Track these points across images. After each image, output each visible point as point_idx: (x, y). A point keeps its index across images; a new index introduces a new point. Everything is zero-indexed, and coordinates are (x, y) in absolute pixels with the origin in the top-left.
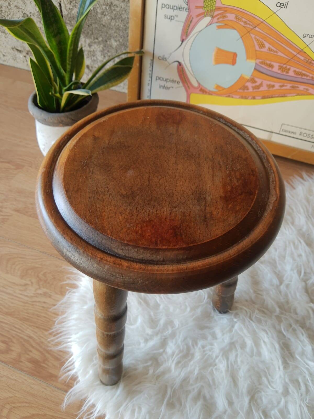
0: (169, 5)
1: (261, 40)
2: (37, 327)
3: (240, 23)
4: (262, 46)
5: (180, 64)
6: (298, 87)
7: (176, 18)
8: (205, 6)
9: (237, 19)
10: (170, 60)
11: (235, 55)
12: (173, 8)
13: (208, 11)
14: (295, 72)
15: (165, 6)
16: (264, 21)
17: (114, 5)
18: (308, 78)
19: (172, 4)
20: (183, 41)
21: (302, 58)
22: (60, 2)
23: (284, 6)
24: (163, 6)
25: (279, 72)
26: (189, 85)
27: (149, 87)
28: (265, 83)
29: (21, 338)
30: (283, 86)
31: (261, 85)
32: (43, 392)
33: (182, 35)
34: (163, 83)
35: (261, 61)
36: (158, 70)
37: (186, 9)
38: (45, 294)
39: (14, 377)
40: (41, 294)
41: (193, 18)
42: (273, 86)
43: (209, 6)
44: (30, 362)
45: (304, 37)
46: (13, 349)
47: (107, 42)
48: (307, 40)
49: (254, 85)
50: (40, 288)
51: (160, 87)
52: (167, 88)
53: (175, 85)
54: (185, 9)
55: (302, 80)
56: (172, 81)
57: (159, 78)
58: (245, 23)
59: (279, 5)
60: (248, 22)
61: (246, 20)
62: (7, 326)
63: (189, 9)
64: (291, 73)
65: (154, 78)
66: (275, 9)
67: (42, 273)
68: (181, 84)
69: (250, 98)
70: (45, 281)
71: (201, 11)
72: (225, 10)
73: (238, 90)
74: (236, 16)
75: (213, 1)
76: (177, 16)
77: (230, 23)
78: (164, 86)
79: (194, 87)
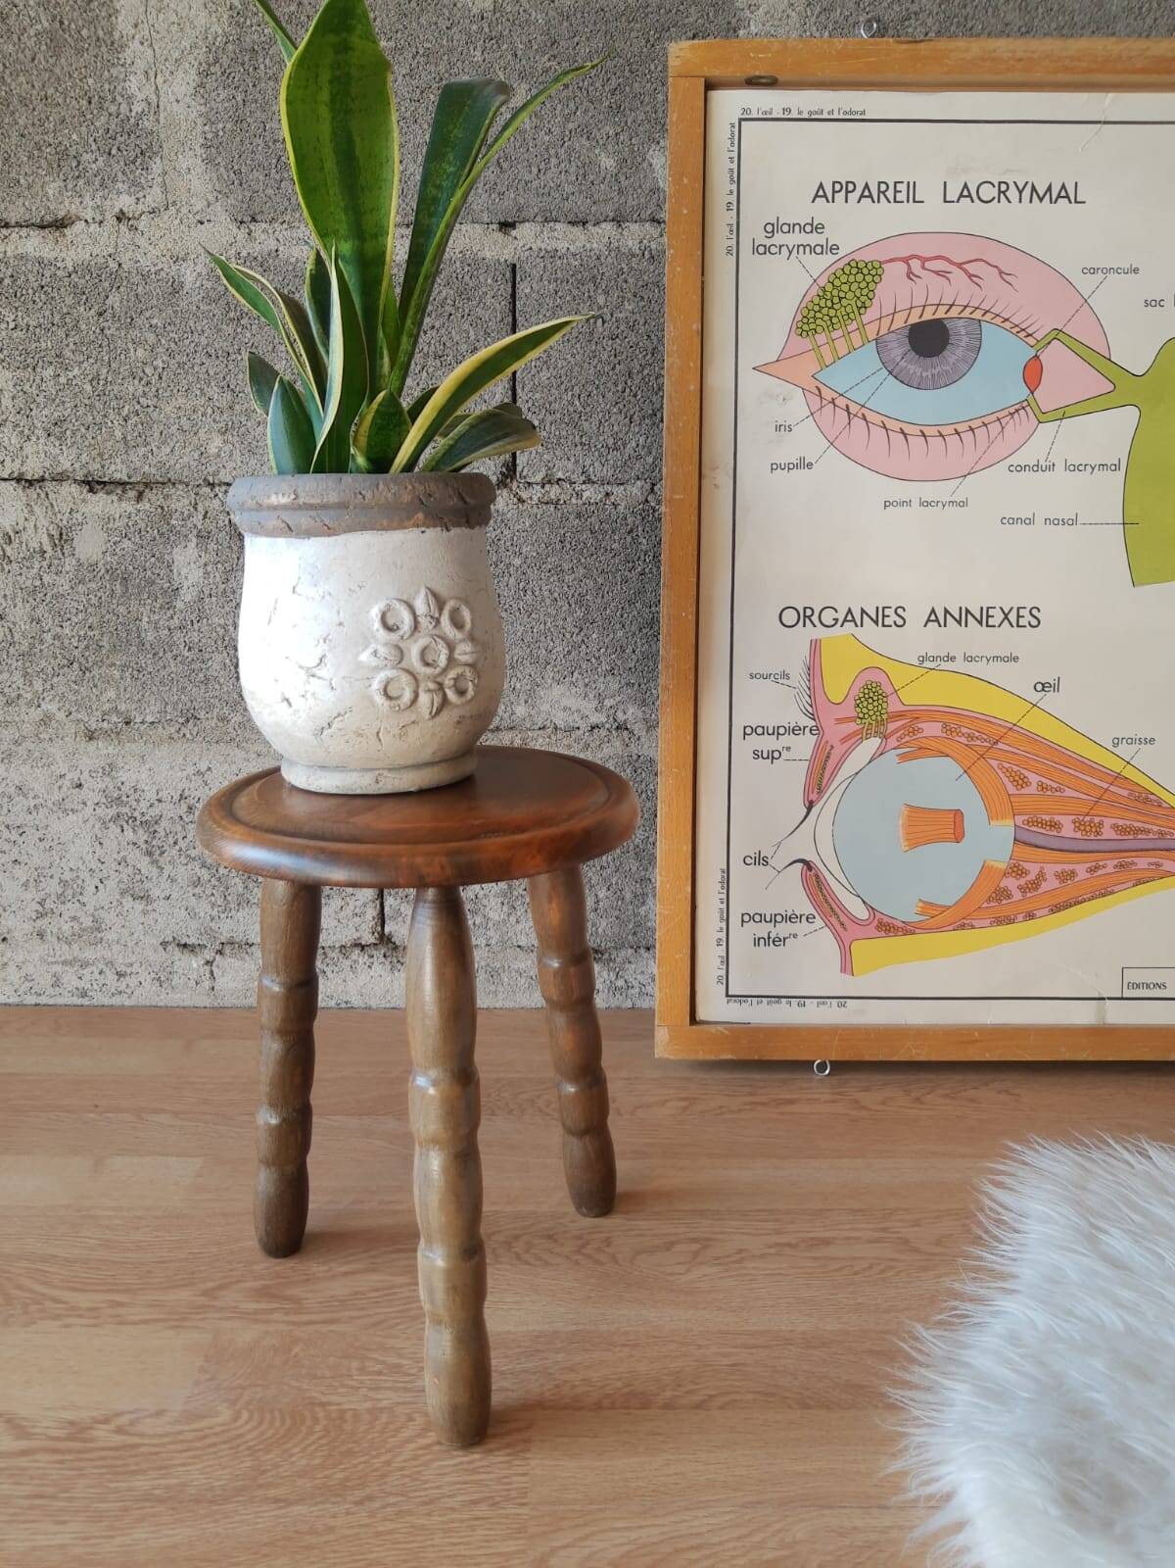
0: (763, 728)
1: (1015, 768)
3: (957, 738)
4: (1021, 782)
5: (808, 865)
6: (1133, 863)
7: (785, 754)
8: (861, 715)
9: (949, 733)
10: (778, 861)
11: (958, 814)
12: (776, 732)
13: (869, 724)
14: (1115, 827)
15: (754, 730)
16: (1015, 725)
18: (1151, 836)
19: (771, 724)
20: (810, 806)
21: (1125, 793)
23: (1052, 689)
24: (748, 730)
25: (1078, 835)
26: (843, 918)
27: (722, 951)
28: (1051, 870)
30: (1097, 868)
31: (1041, 876)
33: (807, 791)
34: (762, 930)
35: (1026, 817)
37: (811, 730)
41: (832, 747)
42: (1073, 874)
43: (871, 713)
45: (1116, 745)
48: (1124, 750)
49: (1022, 881)
51: (757, 942)
52: (779, 941)
53: (802, 928)
54: (807, 730)
55: (1139, 845)
57: (752, 918)
58: (970, 737)
59: (1039, 687)
60: (977, 734)
61: (969, 731)
63: (817, 730)
64: (1108, 833)
65: (735, 920)
66: (1034, 697)
68: (819, 922)
69: (1020, 917)
71: (852, 727)
72: (913, 717)
73: (985, 905)
74: (945, 725)
75: (880, 701)
76: (788, 749)
77: (933, 744)
78: (769, 938)
79: (859, 922)
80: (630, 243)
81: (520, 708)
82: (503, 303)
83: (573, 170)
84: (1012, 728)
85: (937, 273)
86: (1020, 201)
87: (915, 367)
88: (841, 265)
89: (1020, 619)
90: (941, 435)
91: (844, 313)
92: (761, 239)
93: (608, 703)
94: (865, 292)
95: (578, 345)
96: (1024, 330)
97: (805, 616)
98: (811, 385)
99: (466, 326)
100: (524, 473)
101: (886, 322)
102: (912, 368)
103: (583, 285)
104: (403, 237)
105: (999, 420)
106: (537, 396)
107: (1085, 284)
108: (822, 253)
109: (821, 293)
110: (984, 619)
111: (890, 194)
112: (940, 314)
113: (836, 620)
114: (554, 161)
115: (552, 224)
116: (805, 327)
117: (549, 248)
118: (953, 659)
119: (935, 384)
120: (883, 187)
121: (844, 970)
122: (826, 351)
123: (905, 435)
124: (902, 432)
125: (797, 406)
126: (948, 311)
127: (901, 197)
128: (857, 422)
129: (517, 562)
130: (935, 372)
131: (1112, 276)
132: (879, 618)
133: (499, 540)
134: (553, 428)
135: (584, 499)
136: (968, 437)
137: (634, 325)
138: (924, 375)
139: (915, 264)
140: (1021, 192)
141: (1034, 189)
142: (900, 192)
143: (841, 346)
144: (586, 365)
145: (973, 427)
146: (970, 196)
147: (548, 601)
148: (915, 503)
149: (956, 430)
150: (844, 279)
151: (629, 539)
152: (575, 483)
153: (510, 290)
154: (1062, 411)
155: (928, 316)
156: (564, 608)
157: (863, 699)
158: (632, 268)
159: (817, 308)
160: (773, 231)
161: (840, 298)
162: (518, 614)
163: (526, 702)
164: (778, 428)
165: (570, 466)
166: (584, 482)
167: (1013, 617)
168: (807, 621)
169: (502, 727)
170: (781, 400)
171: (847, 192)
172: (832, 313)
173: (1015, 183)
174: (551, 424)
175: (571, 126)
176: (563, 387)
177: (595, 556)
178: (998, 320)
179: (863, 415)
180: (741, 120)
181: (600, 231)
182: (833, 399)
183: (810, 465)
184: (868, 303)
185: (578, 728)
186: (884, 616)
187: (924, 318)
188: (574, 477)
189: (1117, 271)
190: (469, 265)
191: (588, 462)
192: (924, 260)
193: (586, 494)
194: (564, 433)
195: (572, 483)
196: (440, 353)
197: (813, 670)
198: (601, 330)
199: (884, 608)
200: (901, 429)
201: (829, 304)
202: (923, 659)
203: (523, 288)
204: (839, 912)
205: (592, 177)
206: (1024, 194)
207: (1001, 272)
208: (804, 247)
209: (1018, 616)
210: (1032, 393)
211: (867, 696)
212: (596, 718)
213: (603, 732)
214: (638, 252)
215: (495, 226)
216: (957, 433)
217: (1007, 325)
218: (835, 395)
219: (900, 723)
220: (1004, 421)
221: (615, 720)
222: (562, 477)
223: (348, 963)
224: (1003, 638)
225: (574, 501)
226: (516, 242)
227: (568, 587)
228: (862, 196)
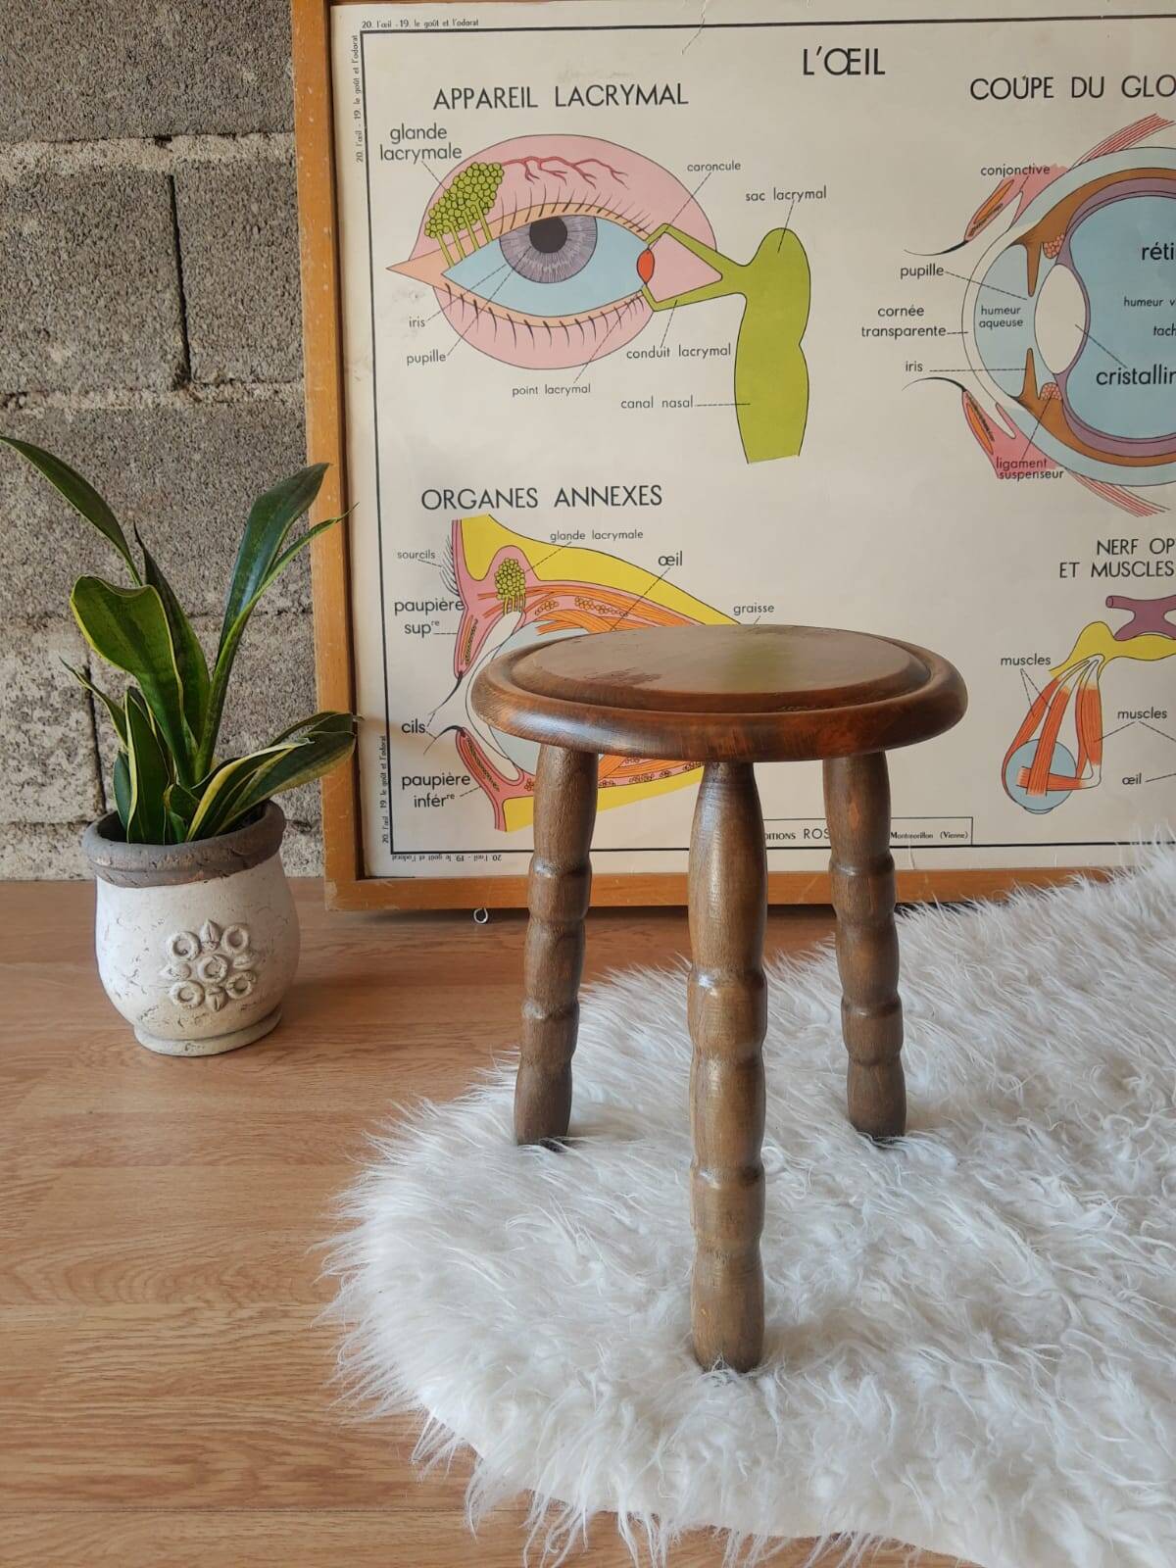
0: (413, 604)
2: (277, 1394)
3: (590, 611)
5: (461, 731)
7: (434, 628)
8: (501, 591)
9: (582, 605)
10: (434, 728)
12: (425, 608)
13: (509, 599)
15: (404, 606)
16: (642, 597)
17: (247, 645)
19: (419, 600)
20: (460, 677)
22: (86, 664)
23: (675, 563)
24: (399, 607)
26: (495, 780)
27: (385, 812)
29: (235, 1433)
32: (379, 1533)
33: (456, 663)
34: (422, 791)
36: (406, 760)
37: (456, 606)
38: (264, 1315)
39: (258, 1531)
40: (251, 1318)
41: (476, 622)
43: (510, 589)
44: (297, 1479)
45: (738, 613)
46: (220, 1466)
47: (228, 741)
50: (241, 1306)
51: (417, 803)
52: (436, 802)
53: (458, 789)
54: (453, 605)
56: (449, 780)
57: (412, 781)
58: (602, 609)
59: (663, 561)
60: (608, 607)
61: (601, 604)
62: (169, 1421)
63: (462, 605)
65: (396, 784)
66: (659, 570)
67: (231, 1272)
68: (473, 783)
69: (657, 775)
70: (252, 1287)
71: (494, 602)
72: (549, 592)
73: (624, 764)
74: (578, 599)
75: (518, 578)
76: (437, 623)
77: (569, 617)
78: (428, 799)
79: (510, 782)
80: (277, 152)
81: (210, 595)
82: (164, 213)
83: (217, 84)
84: (639, 600)
85: (554, 173)
86: (627, 103)
87: (537, 262)
88: (463, 168)
89: (643, 497)
90: (563, 326)
91: (469, 213)
92: (388, 146)
93: (292, 587)
94: (487, 193)
95: (237, 253)
96: (636, 225)
97: (446, 498)
98: (441, 282)
99: (131, 236)
100: (198, 375)
101: (508, 220)
102: (533, 263)
103: (237, 194)
104: (67, 152)
105: (616, 309)
106: (204, 301)
107: (691, 180)
108: (446, 157)
109: (447, 196)
110: (609, 497)
111: (506, 99)
112: (558, 212)
113: (475, 502)
114: (199, 77)
115: (203, 136)
116: (434, 228)
117: (202, 160)
118: (582, 536)
119: (557, 277)
120: (499, 93)
121: (498, 826)
122: (453, 250)
123: (529, 326)
124: (527, 324)
125: (429, 302)
126: (567, 207)
127: (517, 101)
128: (485, 316)
129: (197, 457)
130: (555, 266)
131: (715, 172)
132: (513, 500)
133: (179, 437)
134: (221, 331)
135: (255, 396)
136: (587, 326)
137: (287, 232)
138: (545, 269)
139: (532, 165)
140: (627, 95)
141: (639, 91)
142: (515, 97)
143: (468, 246)
144: (246, 272)
145: (592, 317)
146: (580, 99)
147: (228, 493)
148: (542, 390)
149: (576, 320)
150: (467, 181)
151: (298, 432)
152: (244, 382)
153: (169, 200)
154: (673, 301)
155: (547, 215)
156: (243, 499)
157: (502, 576)
158: (281, 178)
159: (443, 210)
160: (399, 137)
161: (465, 200)
162: (200, 505)
163: (215, 589)
164: (412, 323)
165: (239, 365)
166: (254, 381)
167: (636, 495)
168: (448, 502)
169: (195, 613)
170: (413, 296)
171: (466, 98)
172: (458, 214)
173: (622, 87)
174: (219, 328)
175: (211, 43)
176: (226, 293)
177: (268, 450)
178: (612, 217)
179: (490, 309)
180: (362, 33)
181: (248, 142)
182: (462, 296)
183: (443, 358)
184: (490, 204)
185: (266, 613)
186: (517, 497)
187: (544, 216)
188: (243, 377)
189: (718, 167)
190: (130, 178)
191: (255, 363)
192: (540, 161)
193: (256, 392)
194: (231, 336)
195: (243, 383)
196: (110, 262)
197: (456, 548)
198: (257, 237)
199: (517, 490)
200: (525, 321)
201: (455, 205)
202: (554, 537)
203: (182, 199)
204: (491, 774)
205: (236, 91)
206: (630, 97)
207: (612, 171)
208: (429, 151)
209: (641, 495)
210: (646, 283)
211: (506, 573)
212: (282, 603)
213: (290, 616)
214: (285, 161)
215: (150, 140)
216: (577, 322)
217: (621, 221)
218: (463, 291)
219: (539, 597)
220: (620, 311)
221: (300, 605)
222: (233, 377)
223: (76, 838)
224: (627, 516)
225: (246, 399)
226: (171, 155)
227: (246, 479)
228: (480, 102)
